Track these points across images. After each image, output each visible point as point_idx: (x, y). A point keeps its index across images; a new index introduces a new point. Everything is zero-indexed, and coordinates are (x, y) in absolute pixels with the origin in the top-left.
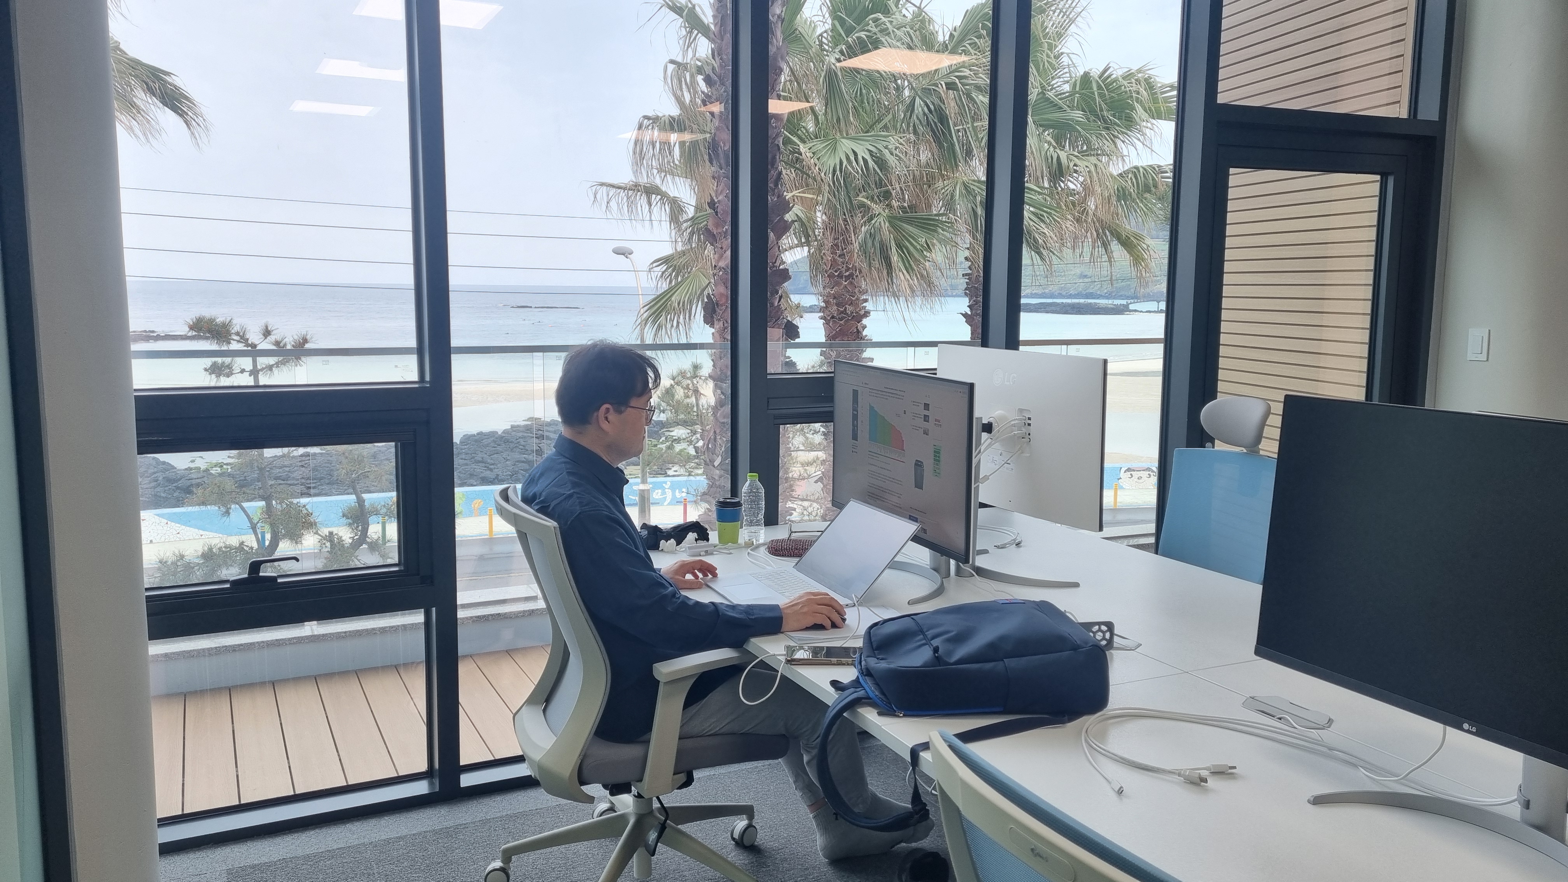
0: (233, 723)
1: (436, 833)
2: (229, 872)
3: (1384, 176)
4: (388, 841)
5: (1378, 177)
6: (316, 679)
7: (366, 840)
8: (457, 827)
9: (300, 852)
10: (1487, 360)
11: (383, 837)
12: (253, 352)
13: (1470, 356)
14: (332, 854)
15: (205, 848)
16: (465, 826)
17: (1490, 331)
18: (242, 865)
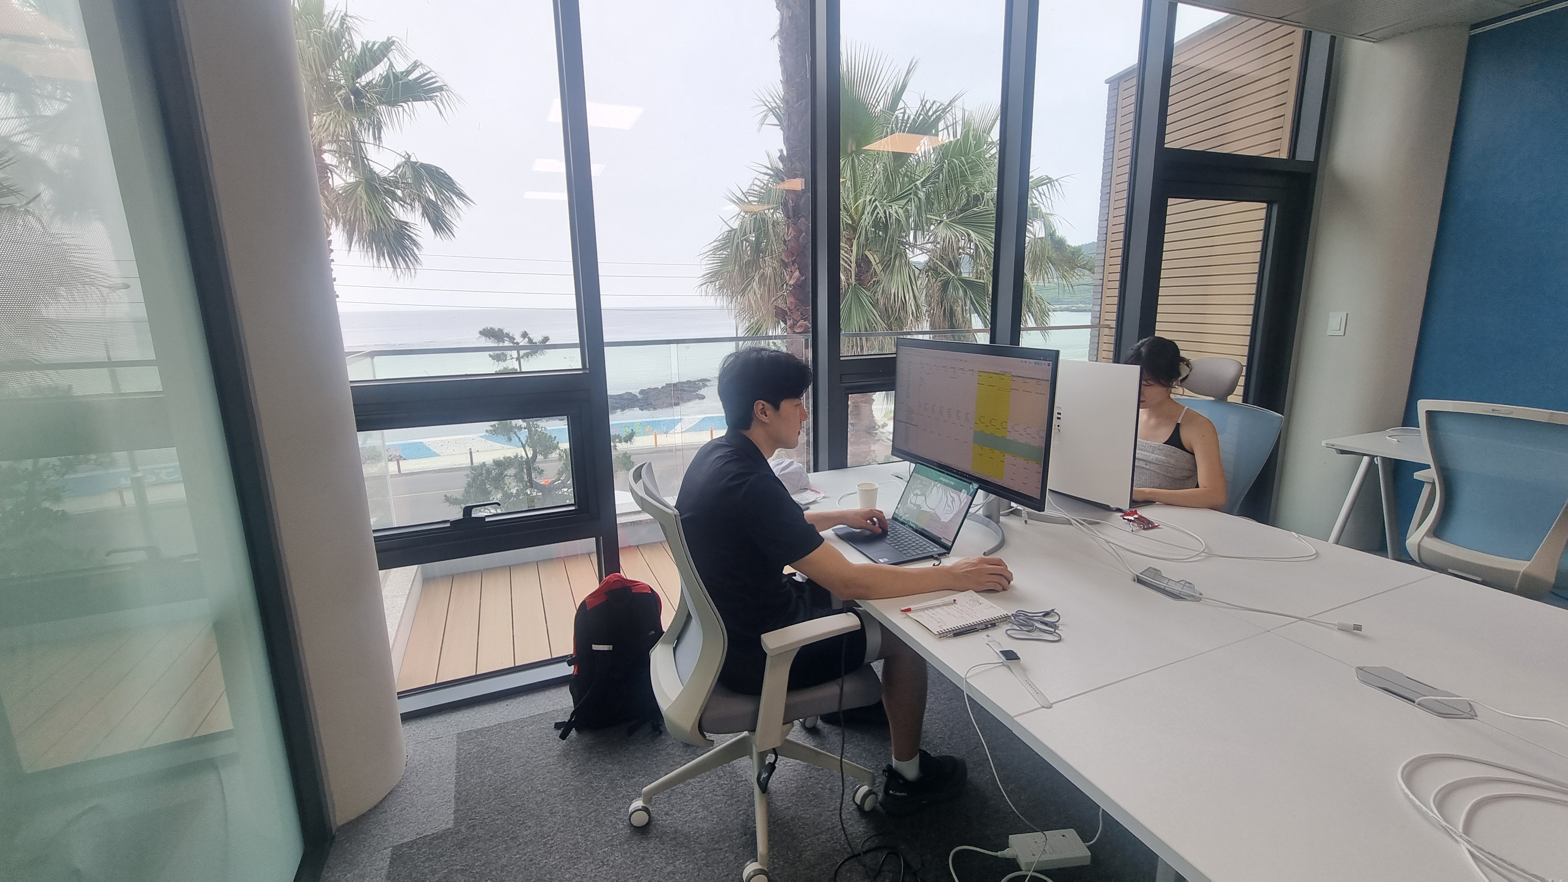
2: (459, 736)
3: (1270, 203)
5: (1265, 205)
9: (511, 718)
10: (1344, 335)
12: (517, 347)
13: (1330, 333)
15: (445, 713)
17: (1347, 314)
18: (469, 730)
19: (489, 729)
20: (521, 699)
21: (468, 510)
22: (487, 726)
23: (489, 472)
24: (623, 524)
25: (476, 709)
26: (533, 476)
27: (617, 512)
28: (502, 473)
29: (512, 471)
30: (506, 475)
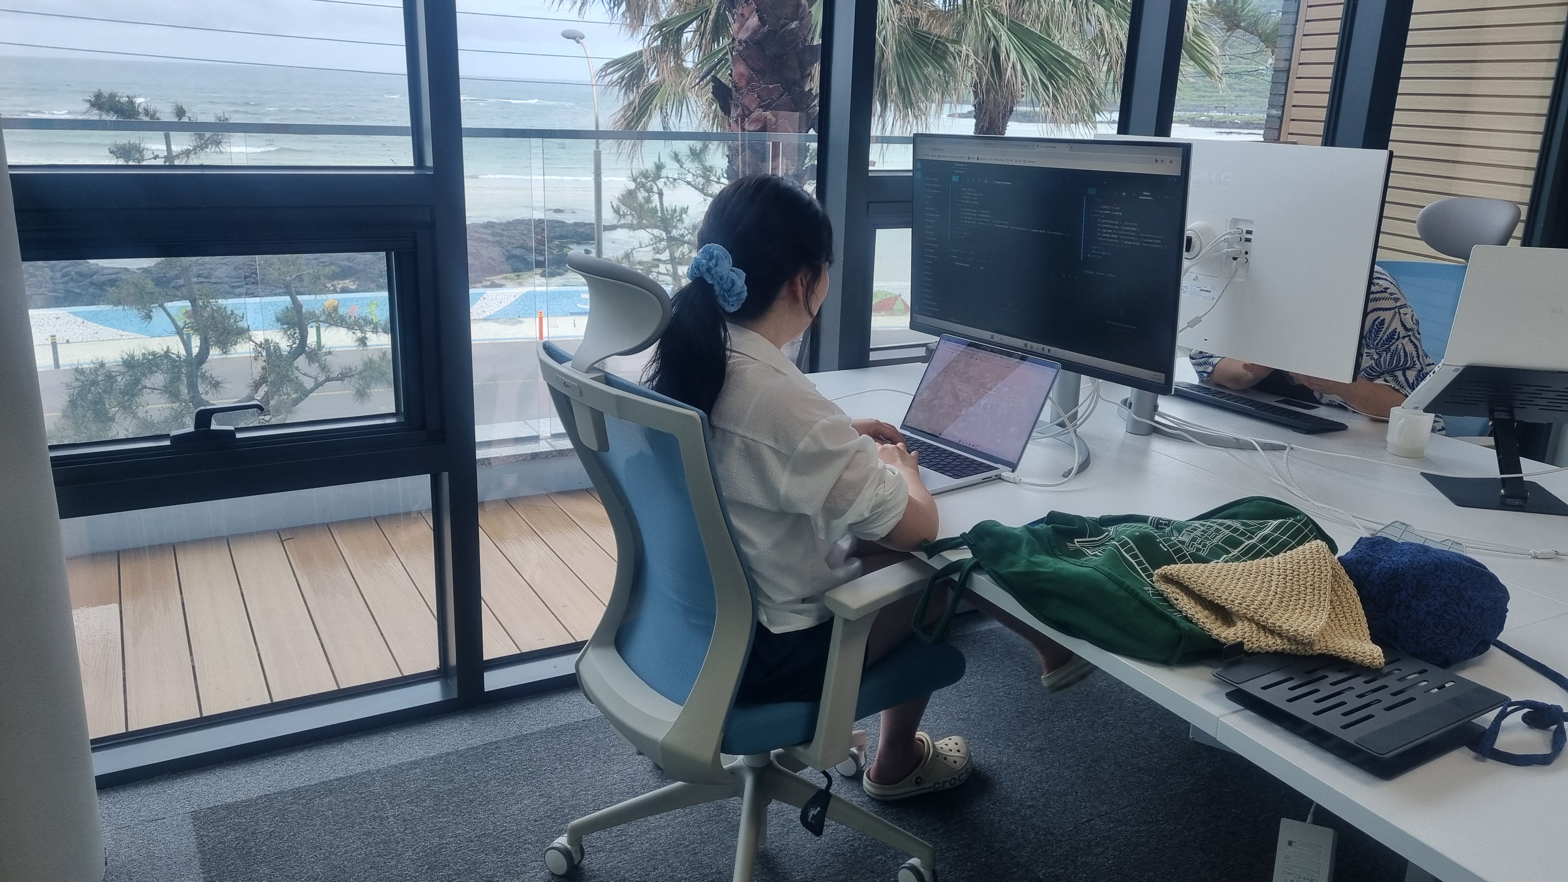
1: (461, 756)
2: (196, 816)
7: (372, 767)
11: (394, 762)
15: (161, 780)
18: (212, 805)
19: (249, 804)
20: (300, 755)
22: (244, 798)
23: (110, 377)
25: (219, 772)
26: (201, 390)
28: (137, 381)
29: (158, 379)
30: (145, 387)
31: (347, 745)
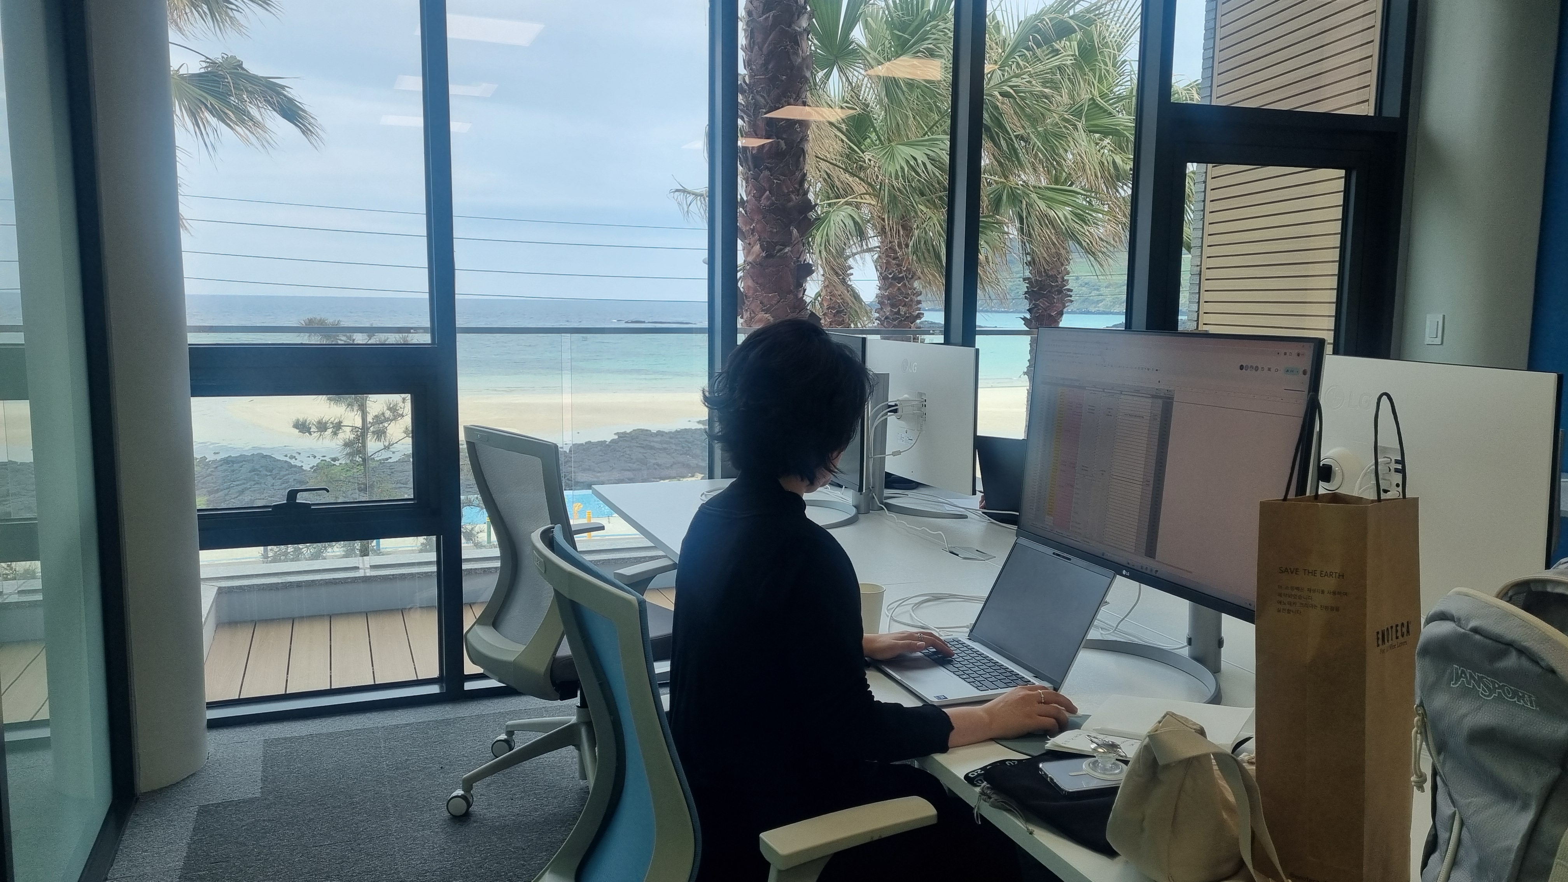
0: (291, 644)
2: (265, 741)
3: (1349, 171)
4: (397, 726)
5: (1342, 173)
6: (366, 614)
8: (455, 719)
9: (324, 731)
10: (1442, 344)
11: (394, 723)
13: (1428, 340)
14: (350, 733)
16: (463, 718)
17: (1444, 316)
18: (277, 737)
19: (299, 738)
21: (292, 494)
22: (298, 735)
24: (470, 571)
25: (286, 723)
27: (463, 557)
31: (368, 715)
